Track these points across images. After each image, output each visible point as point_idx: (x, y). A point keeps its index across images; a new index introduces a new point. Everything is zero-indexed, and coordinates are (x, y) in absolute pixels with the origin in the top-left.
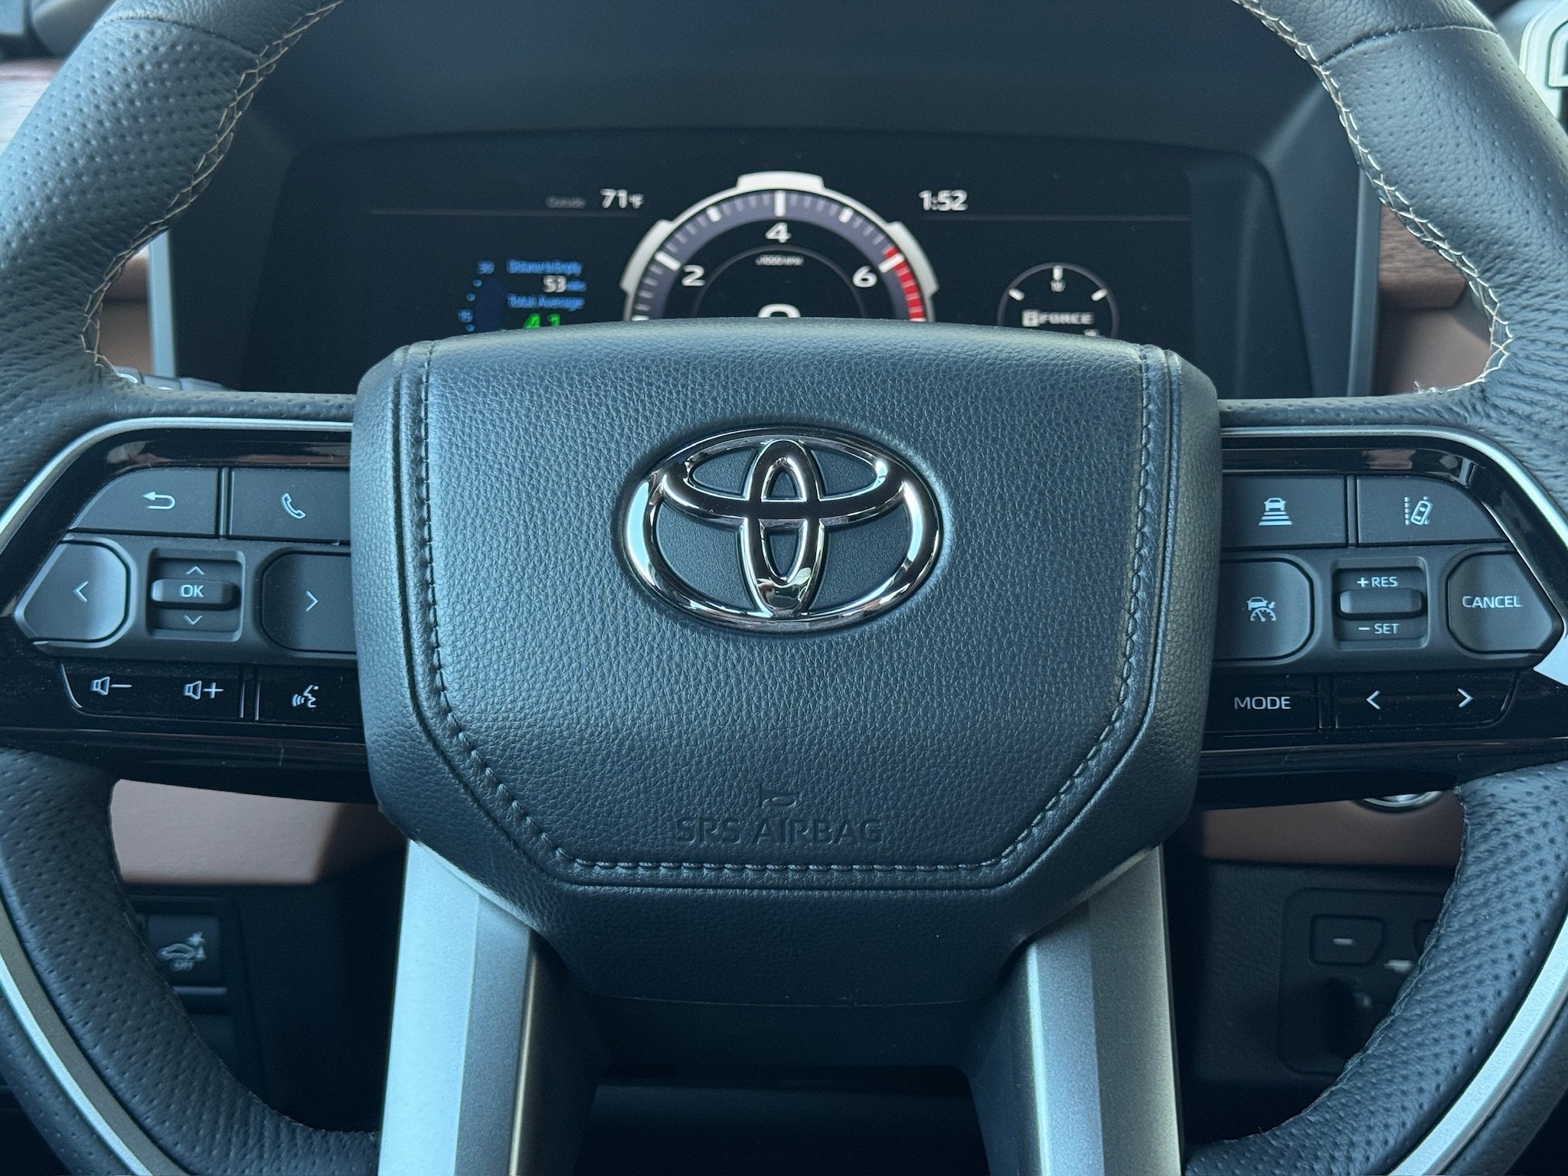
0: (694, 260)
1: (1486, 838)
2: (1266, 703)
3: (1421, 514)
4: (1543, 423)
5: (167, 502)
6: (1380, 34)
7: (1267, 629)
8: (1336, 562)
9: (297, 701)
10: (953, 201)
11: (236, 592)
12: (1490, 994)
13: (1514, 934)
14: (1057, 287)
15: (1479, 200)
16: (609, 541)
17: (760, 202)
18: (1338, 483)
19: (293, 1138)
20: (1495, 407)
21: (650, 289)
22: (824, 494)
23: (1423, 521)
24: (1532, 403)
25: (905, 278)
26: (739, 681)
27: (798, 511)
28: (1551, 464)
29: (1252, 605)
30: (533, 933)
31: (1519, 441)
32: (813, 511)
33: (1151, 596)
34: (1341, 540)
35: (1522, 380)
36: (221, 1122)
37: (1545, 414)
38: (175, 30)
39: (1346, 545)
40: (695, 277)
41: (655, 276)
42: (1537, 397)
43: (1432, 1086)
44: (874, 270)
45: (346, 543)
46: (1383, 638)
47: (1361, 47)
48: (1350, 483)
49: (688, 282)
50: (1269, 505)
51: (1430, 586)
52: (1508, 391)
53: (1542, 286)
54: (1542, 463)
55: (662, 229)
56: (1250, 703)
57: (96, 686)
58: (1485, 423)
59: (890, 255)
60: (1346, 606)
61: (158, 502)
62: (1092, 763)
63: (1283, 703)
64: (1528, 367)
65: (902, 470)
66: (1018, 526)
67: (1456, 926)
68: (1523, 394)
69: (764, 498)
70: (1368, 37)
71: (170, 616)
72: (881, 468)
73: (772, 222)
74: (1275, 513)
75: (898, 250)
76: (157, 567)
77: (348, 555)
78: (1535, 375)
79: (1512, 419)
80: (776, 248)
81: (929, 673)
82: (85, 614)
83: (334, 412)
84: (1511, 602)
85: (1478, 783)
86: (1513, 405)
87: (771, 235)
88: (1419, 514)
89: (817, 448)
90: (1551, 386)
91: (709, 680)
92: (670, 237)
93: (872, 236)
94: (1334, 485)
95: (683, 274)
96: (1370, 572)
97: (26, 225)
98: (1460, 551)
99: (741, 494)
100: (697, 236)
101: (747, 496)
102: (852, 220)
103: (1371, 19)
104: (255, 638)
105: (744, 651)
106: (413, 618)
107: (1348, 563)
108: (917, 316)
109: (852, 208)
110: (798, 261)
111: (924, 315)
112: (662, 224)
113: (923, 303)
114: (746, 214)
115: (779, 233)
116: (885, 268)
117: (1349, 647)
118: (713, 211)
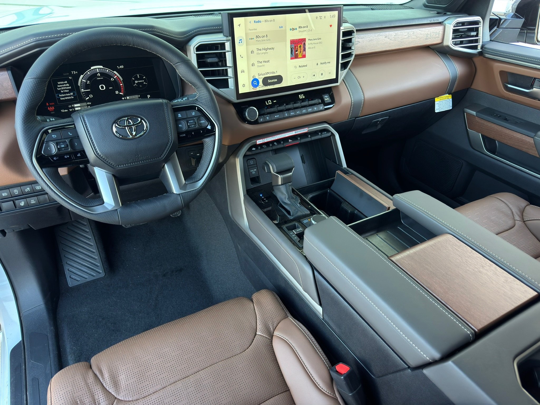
0: (87, 80)
1: (206, 145)
2: (183, 135)
4: (203, 103)
5: (55, 136)
6: (179, 63)
7: (181, 128)
9: (78, 155)
10: (122, 67)
11: (67, 145)
12: (209, 159)
13: (210, 153)
14: (139, 77)
15: (192, 80)
16: (112, 132)
17: (95, 70)
18: (185, 111)
19: (94, 201)
20: (198, 101)
21: (82, 85)
22: (134, 123)
23: (194, 114)
24: (202, 101)
25: (118, 79)
26: (130, 144)
27: (132, 125)
28: (205, 107)
29: (179, 126)
30: (112, 174)
31: (201, 105)
32: (133, 125)
33: (170, 128)
34: (187, 117)
35: (200, 98)
36: (86, 202)
37: (203, 102)
38: (38, 79)
40: (88, 82)
41: (83, 83)
42: (202, 100)
43: (205, 168)
44: (113, 78)
45: (78, 136)
46: (193, 127)
47: (177, 64)
50: (179, 115)
51: (196, 121)
52: (199, 99)
53: (200, 88)
54: (204, 107)
55: (82, 76)
56: (181, 136)
57: (54, 159)
58: (198, 103)
59: (115, 76)
60: (189, 124)
61: (54, 136)
62: (168, 146)
63: (185, 135)
64: (200, 97)
65: (142, 119)
66: (155, 123)
67: (205, 153)
68: (201, 100)
69: (128, 125)
70: (178, 63)
71: (61, 149)
72: (139, 119)
73: (98, 73)
75: (116, 75)
76: (57, 144)
77: (79, 138)
78: (201, 98)
79: (200, 103)
80: (99, 77)
81: (150, 140)
82: (51, 151)
83: (71, 122)
84: (204, 121)
85: (204, 139)
86: (200, 101)
88: (193, 114)
89: (132, 118)
90: (203, 99)
91: (127, 145)
93: (112, 73)
94: (185, 112)
96: (190, 120)
97: (27, 107)
98: (198, 117)
99: (125, 124)
100: (87, 77)
101: (126, 125)
103: (178, 61)
104: (72, 150)
105: (130, 141)
106: (92, 145)
107: (188, 120)
108: (121, 84)
109: (108, 70)
110: (103, 78)
111: (122, 83)
112: (81, 75)
113: (121, 82)
114: (93, 72)
115: (99, 75)
116: (115, 77)
117: (190, 129)
118: (88, 73)
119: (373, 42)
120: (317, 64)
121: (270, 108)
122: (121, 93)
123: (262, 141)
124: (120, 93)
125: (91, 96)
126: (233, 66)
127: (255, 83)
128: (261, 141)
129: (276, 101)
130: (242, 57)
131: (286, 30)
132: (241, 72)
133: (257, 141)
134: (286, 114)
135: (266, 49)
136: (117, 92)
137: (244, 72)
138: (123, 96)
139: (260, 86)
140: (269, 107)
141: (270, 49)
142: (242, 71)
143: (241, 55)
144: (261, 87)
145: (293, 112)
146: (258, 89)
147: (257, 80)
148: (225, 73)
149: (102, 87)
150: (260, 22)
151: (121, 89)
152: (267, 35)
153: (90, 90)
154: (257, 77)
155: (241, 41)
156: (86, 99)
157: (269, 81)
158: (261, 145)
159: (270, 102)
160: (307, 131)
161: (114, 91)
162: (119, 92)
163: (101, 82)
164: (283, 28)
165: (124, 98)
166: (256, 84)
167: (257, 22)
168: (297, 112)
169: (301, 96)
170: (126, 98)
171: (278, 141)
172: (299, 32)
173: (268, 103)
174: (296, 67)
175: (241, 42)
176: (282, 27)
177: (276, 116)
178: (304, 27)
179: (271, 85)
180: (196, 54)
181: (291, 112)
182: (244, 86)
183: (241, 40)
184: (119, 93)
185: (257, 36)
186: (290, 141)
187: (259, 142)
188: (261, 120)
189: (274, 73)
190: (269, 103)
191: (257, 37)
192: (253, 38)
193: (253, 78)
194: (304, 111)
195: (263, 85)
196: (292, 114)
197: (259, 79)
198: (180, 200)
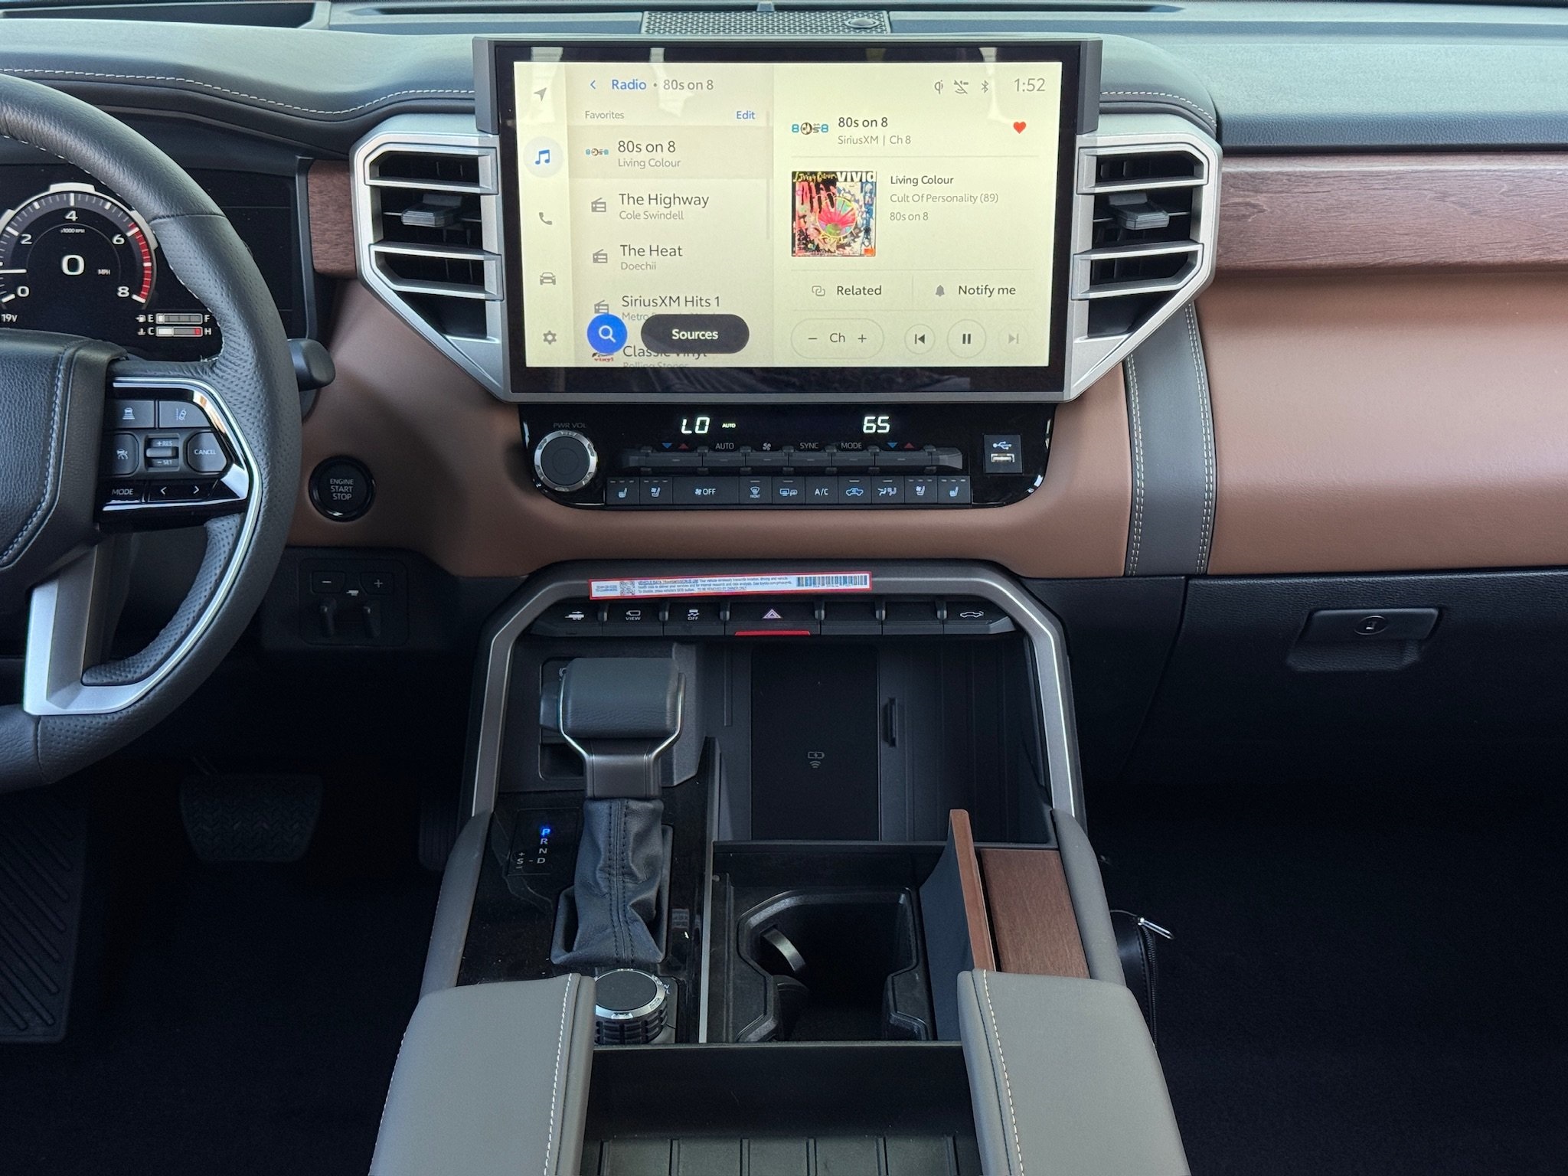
0: (26, 231)
2: (124, 492)
3: (182, 416)
7: (123, 462)
8: (147, 436)
17: (61, 199)
21: (3, 246)
23: (183, 419)
25: (140, 241)
29: (119, 452)
34: (153, 426)
39: (155, 428)
40: (27, 240)
41: (6, 239)
44: (123, 236)
46: (166, 466)
47: (159, 221)
48: (157, 402)
49: (23, 242)
50: (126, 411)
51: (181, 445)
55: (10, 214)
56: (118, 492)
59: (132, 228)
60: (150, 454)
62: (34, 519)
63: (130, 492)
73: (69, 210)
74: (129, 414)
75: (136, 225)
80: (70, 224)
84: (213, 452)
85: (208, 522)
87: (68, 217)
92: (13, 219)
93: (122, 218)
94: (151, 403)
95: (21, 238)
96: (159, 440)
98: (194, 431)
100: (28, 218)
102: (111, 208)
107: (151, 435)
108: (147, 261)
109: (110, 201)
110: (83, 231)
111: (151, 260)
112: (9, 211)
113: (150, 255)
114: (54, 205)
115: (72, 216)
116: (129, 234)
117: (151, 470)
118: (36, 205)
119: (1352, 215)
120: (940, 291)
121: (684, 450)
122: (139, 294)
123: (619, 590)
124: (135, 297)
125: (23, 291)
126: (503, 253)
127: (606, 332)
128: (614, 588)
129: (733, 425)
130: (549, 223)
131: (769, 131)
132: (542, 282)
133: (595, 585)
134: (755, 491)
135: (667, 201)
136: (123, 292)
137: (554, 282)
138: (144, 308)
139: (629, 351)
140: (683, 446)
141: (687, 201)
142: (545, 275)
143: (541, 215)
144: (634, 354)
145: (791, 487)
146: (618, 360)
147: (617, 324)
148: (473, 275)
149: (73, 264)
150: (643, 86)
151: (142, 282)
152: (672, 144)
153: (24, 271)
154: (616, 311)
155: (544, 157)
156: (5, 300)
157: (677, 334)
158: (618, 606)
159: (703, 424)
160: (867, 586)
161: (113, 282)
162: (131, 292)
163: (73, 244)
164: (760, 121)
165: (147, 318)
166: (610, 337)
167: (625, 86)
168: (817, 492)
169: (875, 421)
170: (154, 319)
171: (711, 604)
172: (842, 141)
173: (691, 426)
174: (819, 292)
175: (547, 161)
176: (750, 115)
177: (698, 492)
178: (868, 123)
179: (688, 352)
180: (372, 187)
181: (785, 486)
182: (550, 337)
183: (547, 152)
184: (130, 296)
185: (621, 144)
186: (772, 614)
187: (603, 589)
188: (622, 495)
189: (703, 303)
190: (697, 428)
191: (622, 146)
192: (606, 152)
193: (597, 311)
194: (854, 490)
195: (645, 349)
196: (785, 494)
197: (625, 321)
198: (32, 739)
